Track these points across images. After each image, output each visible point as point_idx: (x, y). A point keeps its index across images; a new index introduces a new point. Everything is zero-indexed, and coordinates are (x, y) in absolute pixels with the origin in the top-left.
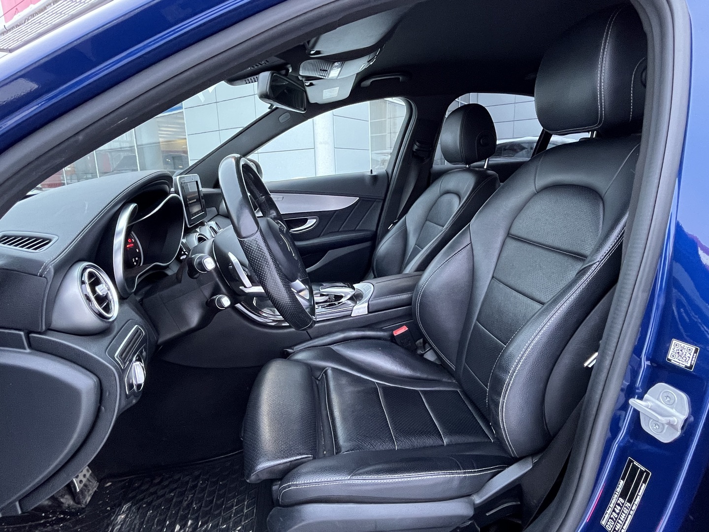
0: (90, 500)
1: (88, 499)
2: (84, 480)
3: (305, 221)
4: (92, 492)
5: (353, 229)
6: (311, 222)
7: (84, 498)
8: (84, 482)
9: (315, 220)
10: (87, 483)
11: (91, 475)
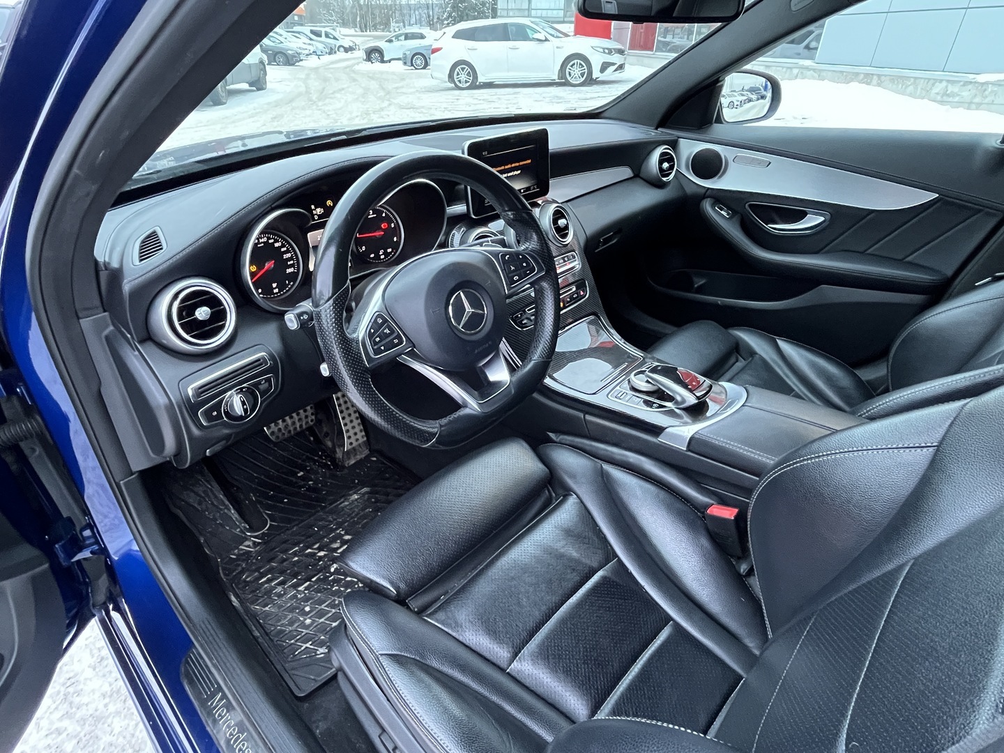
0: (354, 464)
1: (352, 462)
2: (355, 444)
3: (800, 216)
4: (359, 457)
5: (900, 258)
6: (813, 220)
7: (349, 459)
8: (354, 445)
9: (822, 219)
10: (357, 448)
11: (364, 442)
